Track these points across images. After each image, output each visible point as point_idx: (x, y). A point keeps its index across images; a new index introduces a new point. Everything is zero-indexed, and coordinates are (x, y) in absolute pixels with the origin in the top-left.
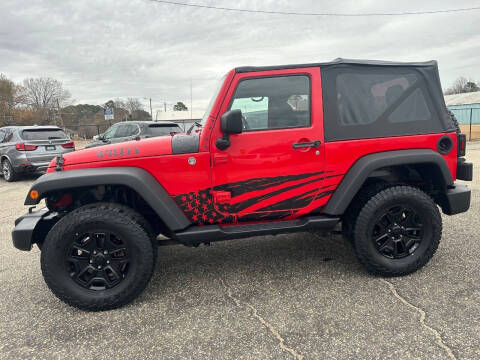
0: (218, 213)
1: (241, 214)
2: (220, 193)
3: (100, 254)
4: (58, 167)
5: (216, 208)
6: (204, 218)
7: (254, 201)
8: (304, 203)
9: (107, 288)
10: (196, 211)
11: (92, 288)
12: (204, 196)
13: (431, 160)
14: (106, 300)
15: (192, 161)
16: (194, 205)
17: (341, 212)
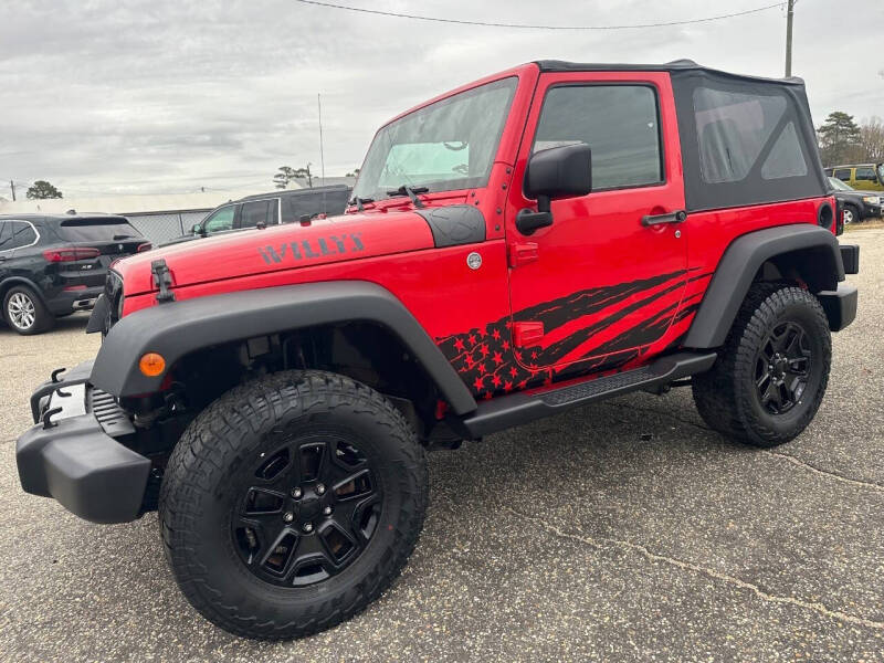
0: (520, 370)
1: (559, 366)
2: (525, 327)
3: (310, 495)
4: (164, 292)
5: (519, 357)
6: (496, 382)
7: (582, 336)
8: (656, 332)
9: (332, 572)
10: (482, 368)
11: (298, 581)
12: (497, 335)
13: (820, 242)
14: (335, 603)
15: (475, 262)
16: (478, 356)
17: (720, 342)
